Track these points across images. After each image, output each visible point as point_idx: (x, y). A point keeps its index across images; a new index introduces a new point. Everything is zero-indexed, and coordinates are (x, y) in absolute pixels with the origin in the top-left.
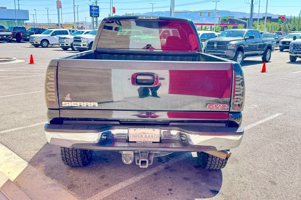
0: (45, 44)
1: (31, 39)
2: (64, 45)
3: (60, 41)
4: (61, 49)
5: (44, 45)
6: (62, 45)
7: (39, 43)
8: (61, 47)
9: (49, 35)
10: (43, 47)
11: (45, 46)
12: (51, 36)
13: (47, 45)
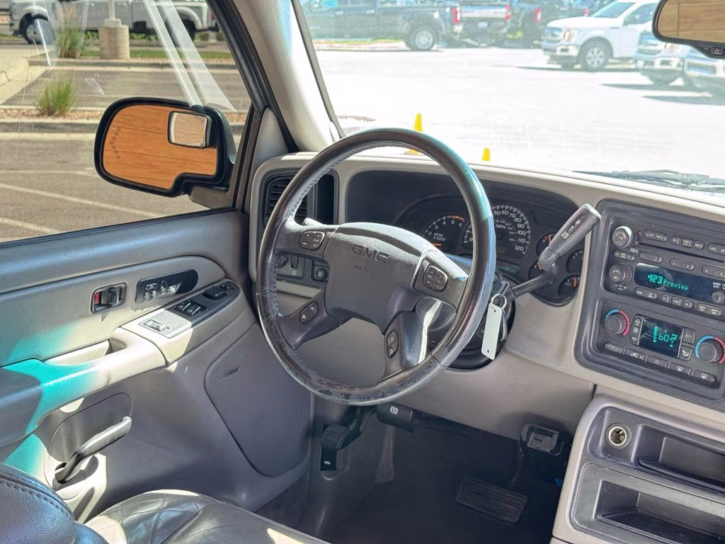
0: (595, 56)
1: (549, 37)
2: (652, 63)
3: (642, 47)
4: (645, 80)
5: (589, 62)
6: (646, 63)
7: (574, 52)
8: (644, 72)
9: (619, 21)
10: (586, 69)
11: (595, 65)
12: (626, 24)
13: (602, 60)
